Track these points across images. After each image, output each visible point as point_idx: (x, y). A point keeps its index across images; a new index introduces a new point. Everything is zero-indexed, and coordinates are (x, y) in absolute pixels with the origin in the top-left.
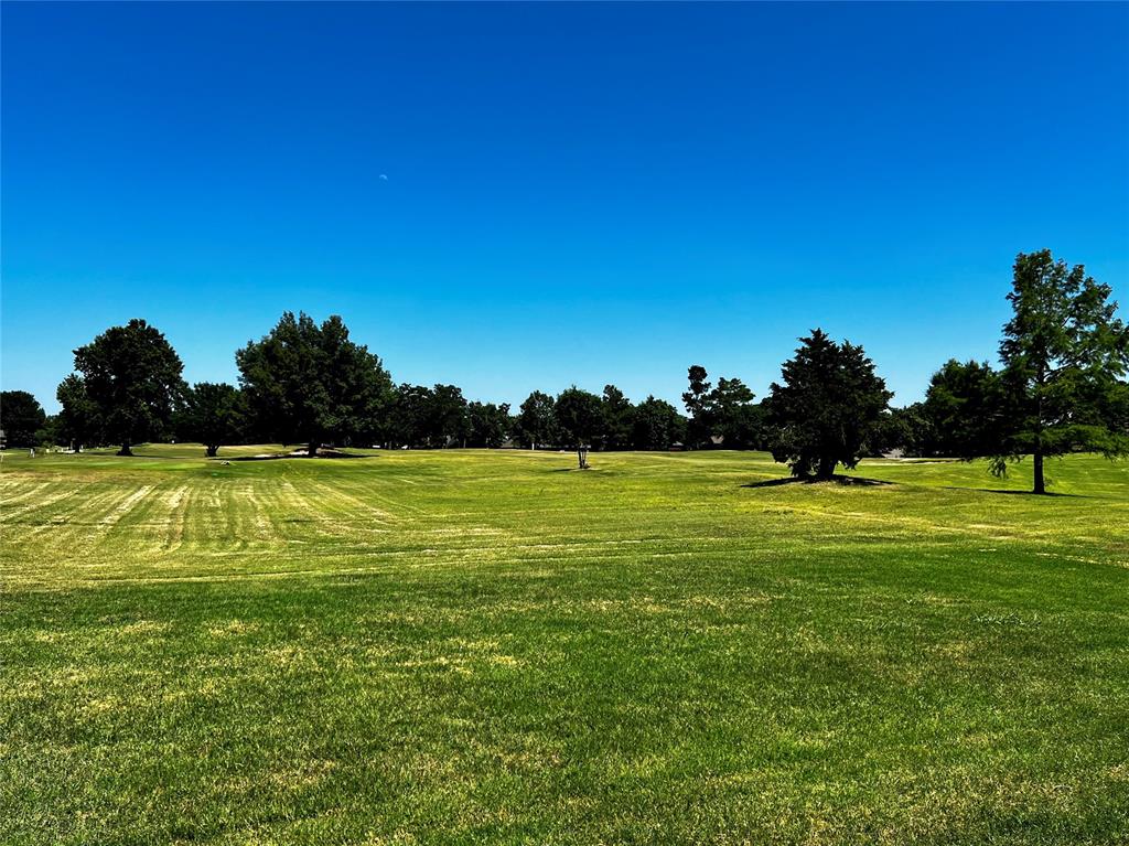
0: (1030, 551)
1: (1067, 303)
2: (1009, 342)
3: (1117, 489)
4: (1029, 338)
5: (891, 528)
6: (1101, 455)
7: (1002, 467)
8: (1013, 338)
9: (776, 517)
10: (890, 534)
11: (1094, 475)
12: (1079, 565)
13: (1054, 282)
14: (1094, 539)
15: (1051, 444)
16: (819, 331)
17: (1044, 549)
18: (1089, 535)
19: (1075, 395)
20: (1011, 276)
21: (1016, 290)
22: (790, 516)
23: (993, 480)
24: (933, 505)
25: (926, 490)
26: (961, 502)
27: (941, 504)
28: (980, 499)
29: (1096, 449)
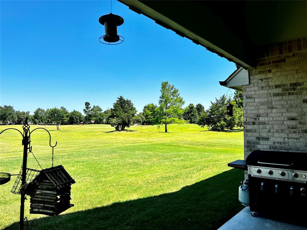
0: (165, 143)
1: (171, 93)
2: (161, 100)
3: (180, 131)
4: (164, 100)
5: (138, 141)
6: (177, 124)
7: (159, 127)
8: (161, 99)
9: (113, 140)
10: (138, 142)
11: (176, 128)
12: (173, 145)
13: (169, 88)
14: (176, 141)
15: (168, 122)
16: (121, 96)
17: (167, 143)
18: (175, 140)
19: (173, 112)
20: (161, 86)
21: (162, 89)
22: (116, 139)
23: (157, 130)
24: (146, 135)
25: (144, 132)
26: (152, 134)
27: (147, 135)
28: (155, 134)
29: (176, 123)
